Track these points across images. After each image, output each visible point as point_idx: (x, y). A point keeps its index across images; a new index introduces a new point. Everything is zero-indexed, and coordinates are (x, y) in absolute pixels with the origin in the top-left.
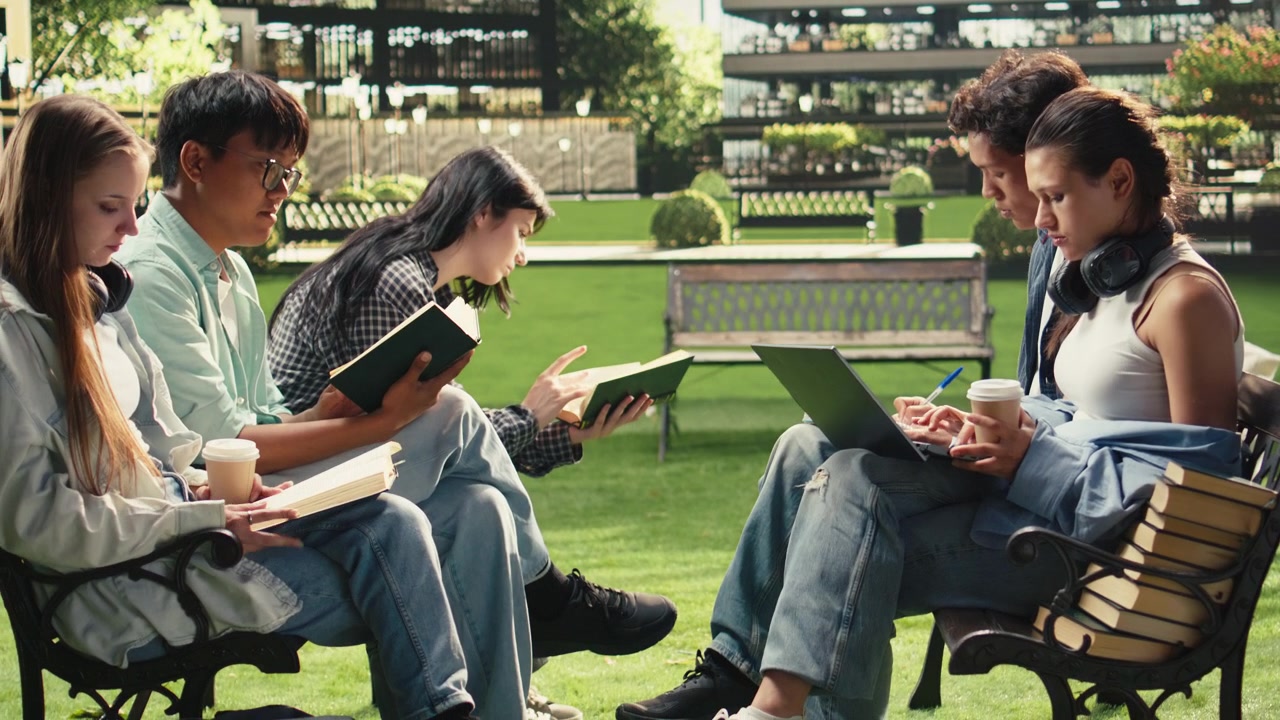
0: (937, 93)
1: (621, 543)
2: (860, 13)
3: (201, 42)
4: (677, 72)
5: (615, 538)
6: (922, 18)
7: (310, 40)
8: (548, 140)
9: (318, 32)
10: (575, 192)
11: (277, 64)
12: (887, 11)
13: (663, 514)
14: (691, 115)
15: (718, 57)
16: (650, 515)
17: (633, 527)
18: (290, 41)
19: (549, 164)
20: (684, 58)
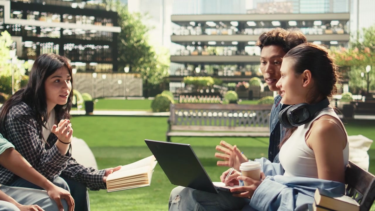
0: (238, 69)
1: (141, 201)
2: (214, 43)
3: (4, 46)
4: (155, 60)
5: (140, 199)
6: (234, 46)
7: (39, 47)
8: (115, 81)
9: (41, 45)
10: (123, 96)
11: (27, 55)
12: (223, 43)
13: (160, 189)
14: (160, 74)
15: (169, 56)
16: (155, 189)
17: (148, 194)
18: (32, 48)
19: (114, 88)
20: (158, 56)
